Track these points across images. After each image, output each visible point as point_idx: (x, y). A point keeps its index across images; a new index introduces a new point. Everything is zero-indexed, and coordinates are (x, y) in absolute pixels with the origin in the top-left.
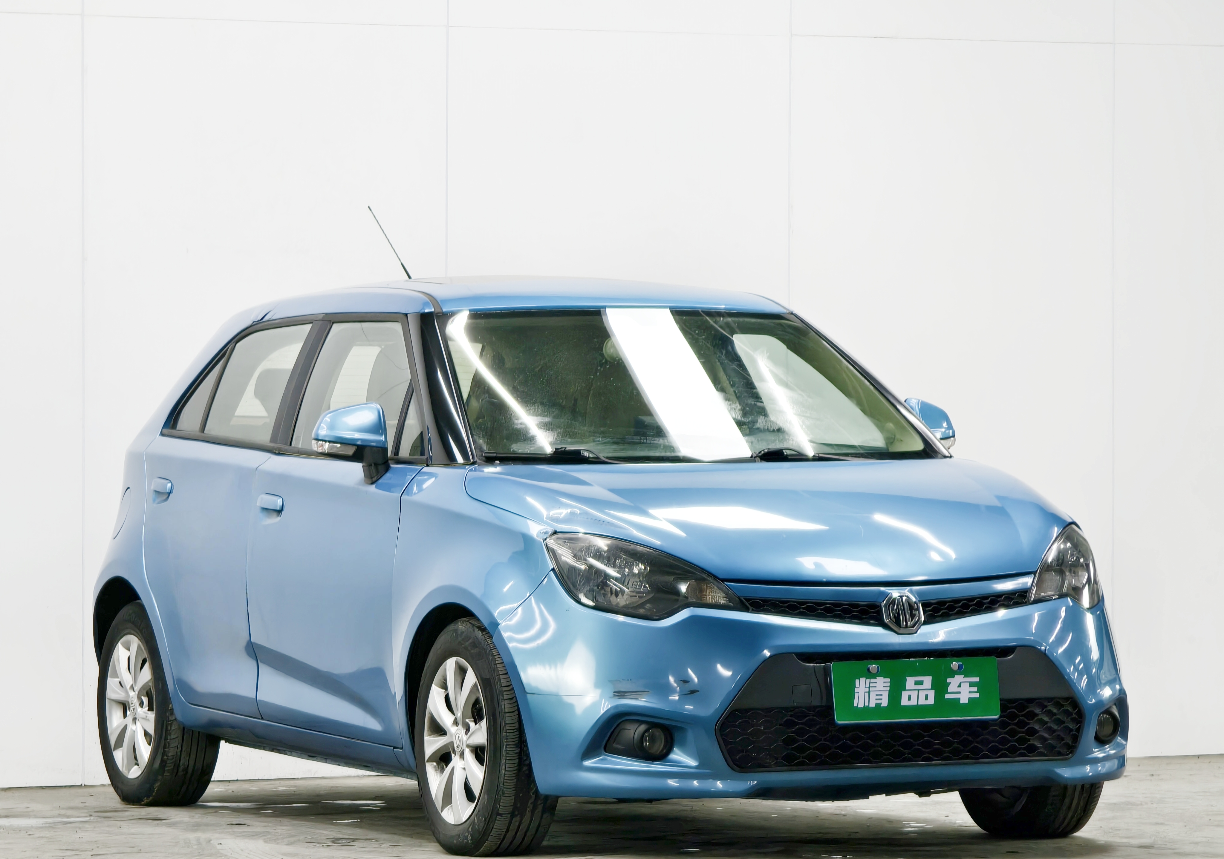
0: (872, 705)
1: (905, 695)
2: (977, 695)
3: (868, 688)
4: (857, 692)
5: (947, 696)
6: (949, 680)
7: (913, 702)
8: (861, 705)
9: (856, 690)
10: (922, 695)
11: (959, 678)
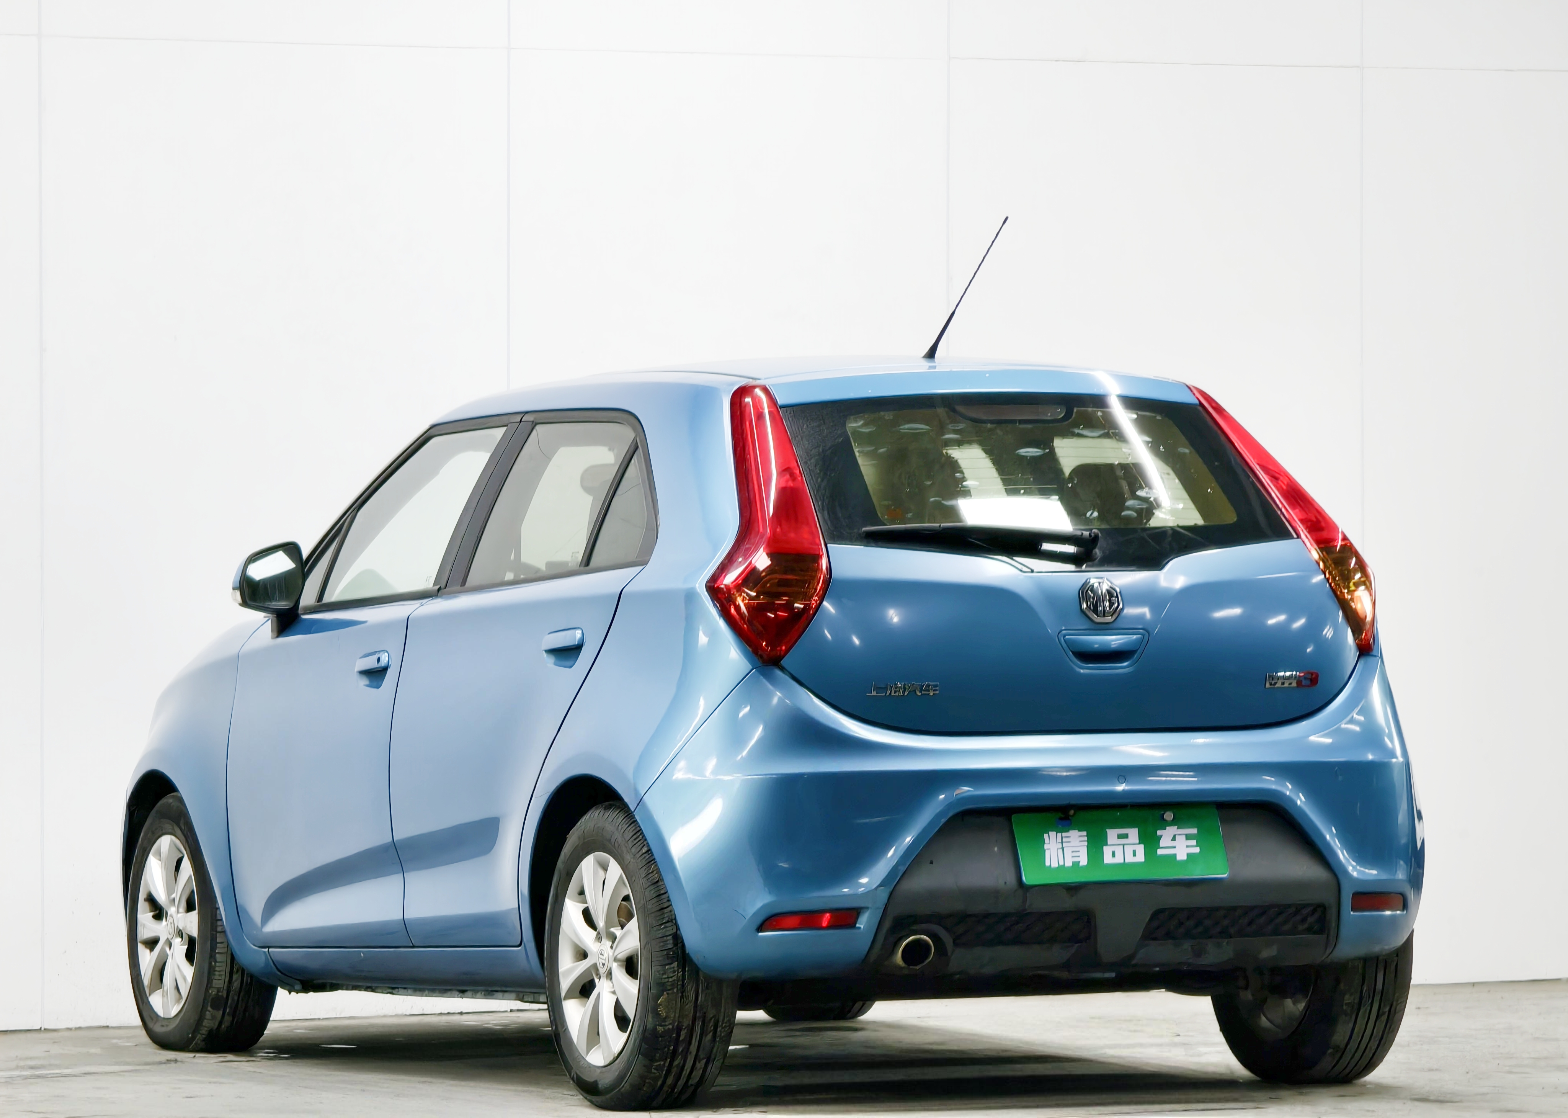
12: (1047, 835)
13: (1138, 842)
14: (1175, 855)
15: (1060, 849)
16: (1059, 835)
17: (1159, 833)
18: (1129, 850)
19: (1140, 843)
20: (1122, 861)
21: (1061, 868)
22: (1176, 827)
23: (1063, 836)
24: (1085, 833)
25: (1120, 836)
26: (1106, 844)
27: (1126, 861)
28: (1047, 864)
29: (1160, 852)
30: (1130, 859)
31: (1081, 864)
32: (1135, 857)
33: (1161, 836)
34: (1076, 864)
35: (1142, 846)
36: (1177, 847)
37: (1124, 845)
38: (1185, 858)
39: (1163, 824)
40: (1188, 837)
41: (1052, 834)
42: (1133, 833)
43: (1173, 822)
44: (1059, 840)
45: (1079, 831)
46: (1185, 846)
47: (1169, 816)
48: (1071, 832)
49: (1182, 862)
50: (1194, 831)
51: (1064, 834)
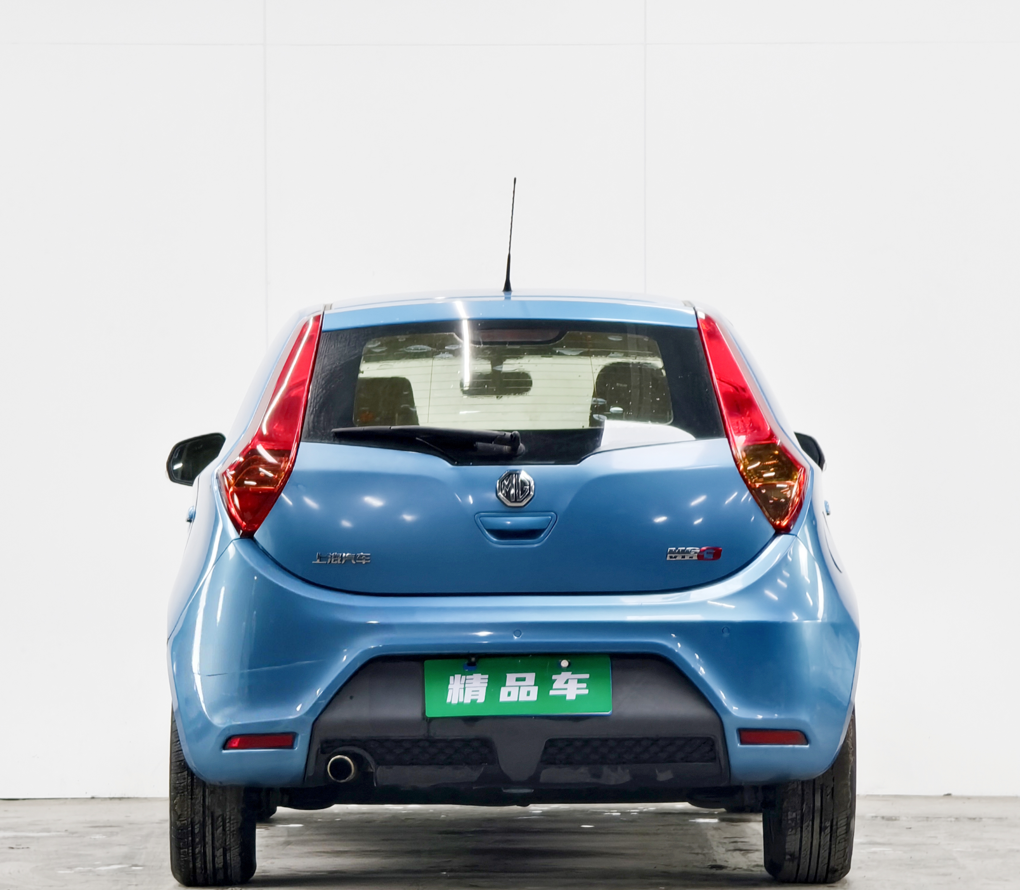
12: (453, 677)
13: (533, 684)
14: (565, 696)
15: (461, 688)
16: (464, 677)
17: (554, 677)
18: (524, 691)
19: (535, 685)
20: (516, 699)
21: (460, 704)
22: (571, 673)
23: (467, 678)
24: (487, 676)
25: (518, 680)
26: (504, 685)
27: (520, 699)
28: (448, 700)
29: (552, 693)
30: (523, 698)
31: (478, 701)
32: (528, 697)
33: (556, 680)
34: (474, 702)
35: (536, 688)
36: (568, 689)
37: (520, 687)
38: (574, 698)
39: (559, 670)
40: (580, 681)
41: (458, 677)
42: (530, 677)
43: (568, 669)
44: (463, 681)
45: (482, 674)
46: (576, 689)
47: (565, 663)
48: (474, 675)
49: (571, 701)
50: (587, 676)
51: (468, 677)
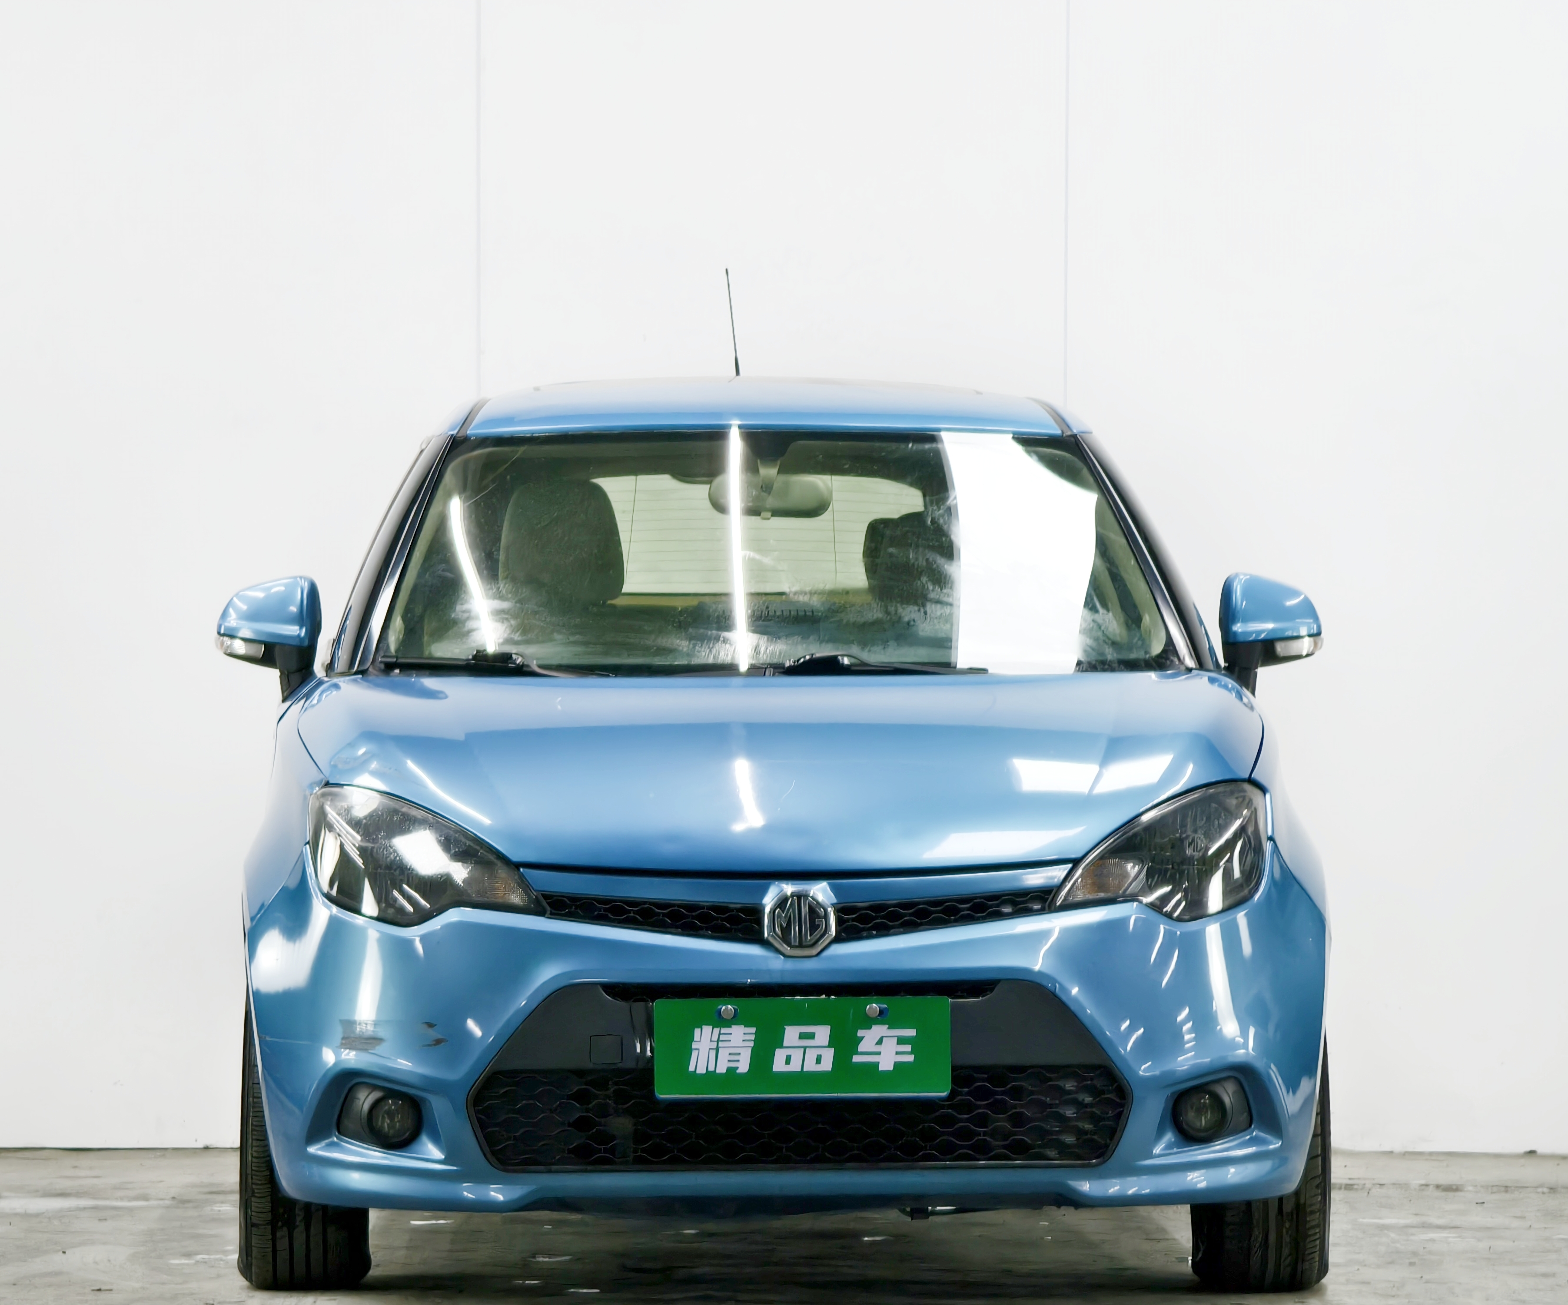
0: (722, 1069)
1: (780, 1055)
2: (910, 1058)
3: (716, 1043)
4: (696, 1049)
5: (856, 1059)
6: (860, 1033)
7: (795, 1066)
8: (701, 1070)
9: (694, 1046)
10: (811, 1055)
11: (879, 1030)
